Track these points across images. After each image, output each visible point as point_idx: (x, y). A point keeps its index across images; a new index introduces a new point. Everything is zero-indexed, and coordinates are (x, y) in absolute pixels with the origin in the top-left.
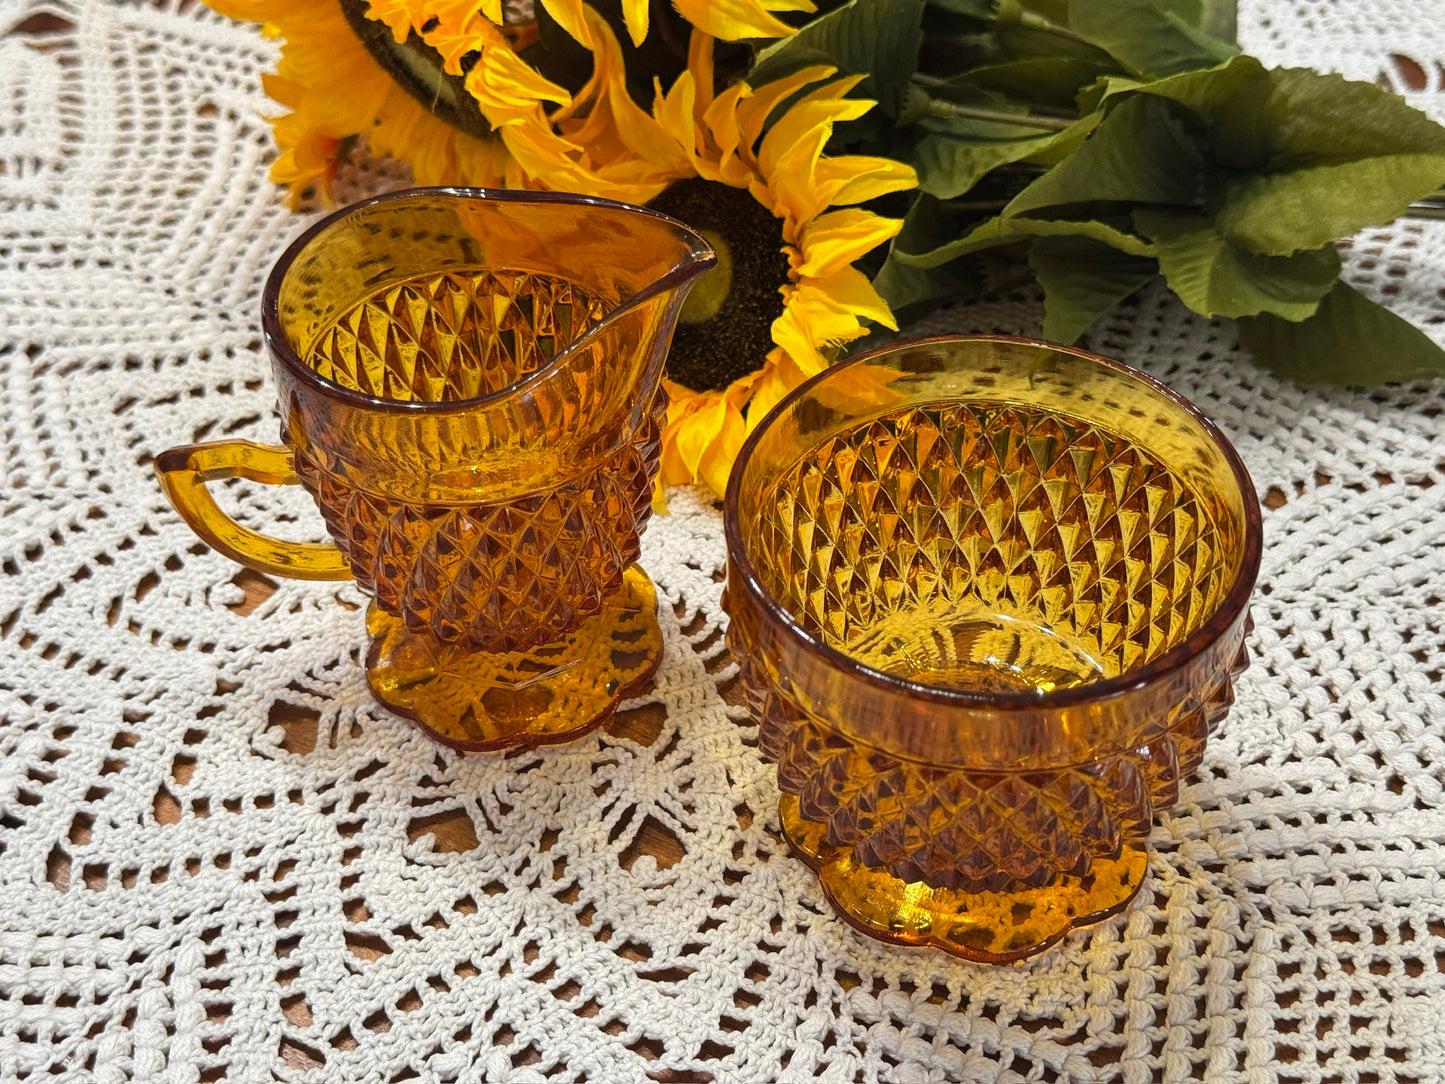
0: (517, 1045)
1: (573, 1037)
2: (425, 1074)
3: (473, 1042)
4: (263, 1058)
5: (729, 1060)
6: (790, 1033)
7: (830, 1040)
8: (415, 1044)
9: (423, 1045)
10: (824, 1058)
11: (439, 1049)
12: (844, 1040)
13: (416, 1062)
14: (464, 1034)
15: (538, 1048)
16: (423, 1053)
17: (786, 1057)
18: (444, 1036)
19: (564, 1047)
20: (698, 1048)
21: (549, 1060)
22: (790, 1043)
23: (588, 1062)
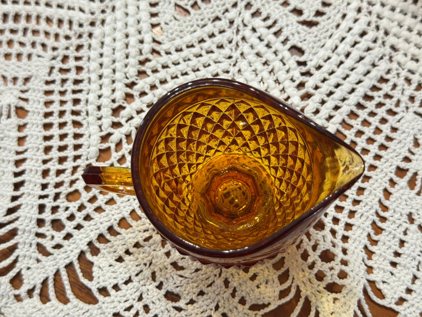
0: (253, 10)
1: (272, 8)
2: (223, 20)
3: (238, 8)
4: (170, 11)
5: (324, 17)
6: (345, 8)
7: (359, 10)
8: (219, 9)
9: (222, 9)
10: (358, 17)
11: (227, 11)
12: (364, 11)
13: (220, 15)
14: (235, 5)
15: (260, 11)
16: (222, 11)
17: (344, 16)
18: (229, 6)
19: (269, 11)
20: (314, 13)
21: (264, 15)
22: (345, 12)
23: (277, 17)
